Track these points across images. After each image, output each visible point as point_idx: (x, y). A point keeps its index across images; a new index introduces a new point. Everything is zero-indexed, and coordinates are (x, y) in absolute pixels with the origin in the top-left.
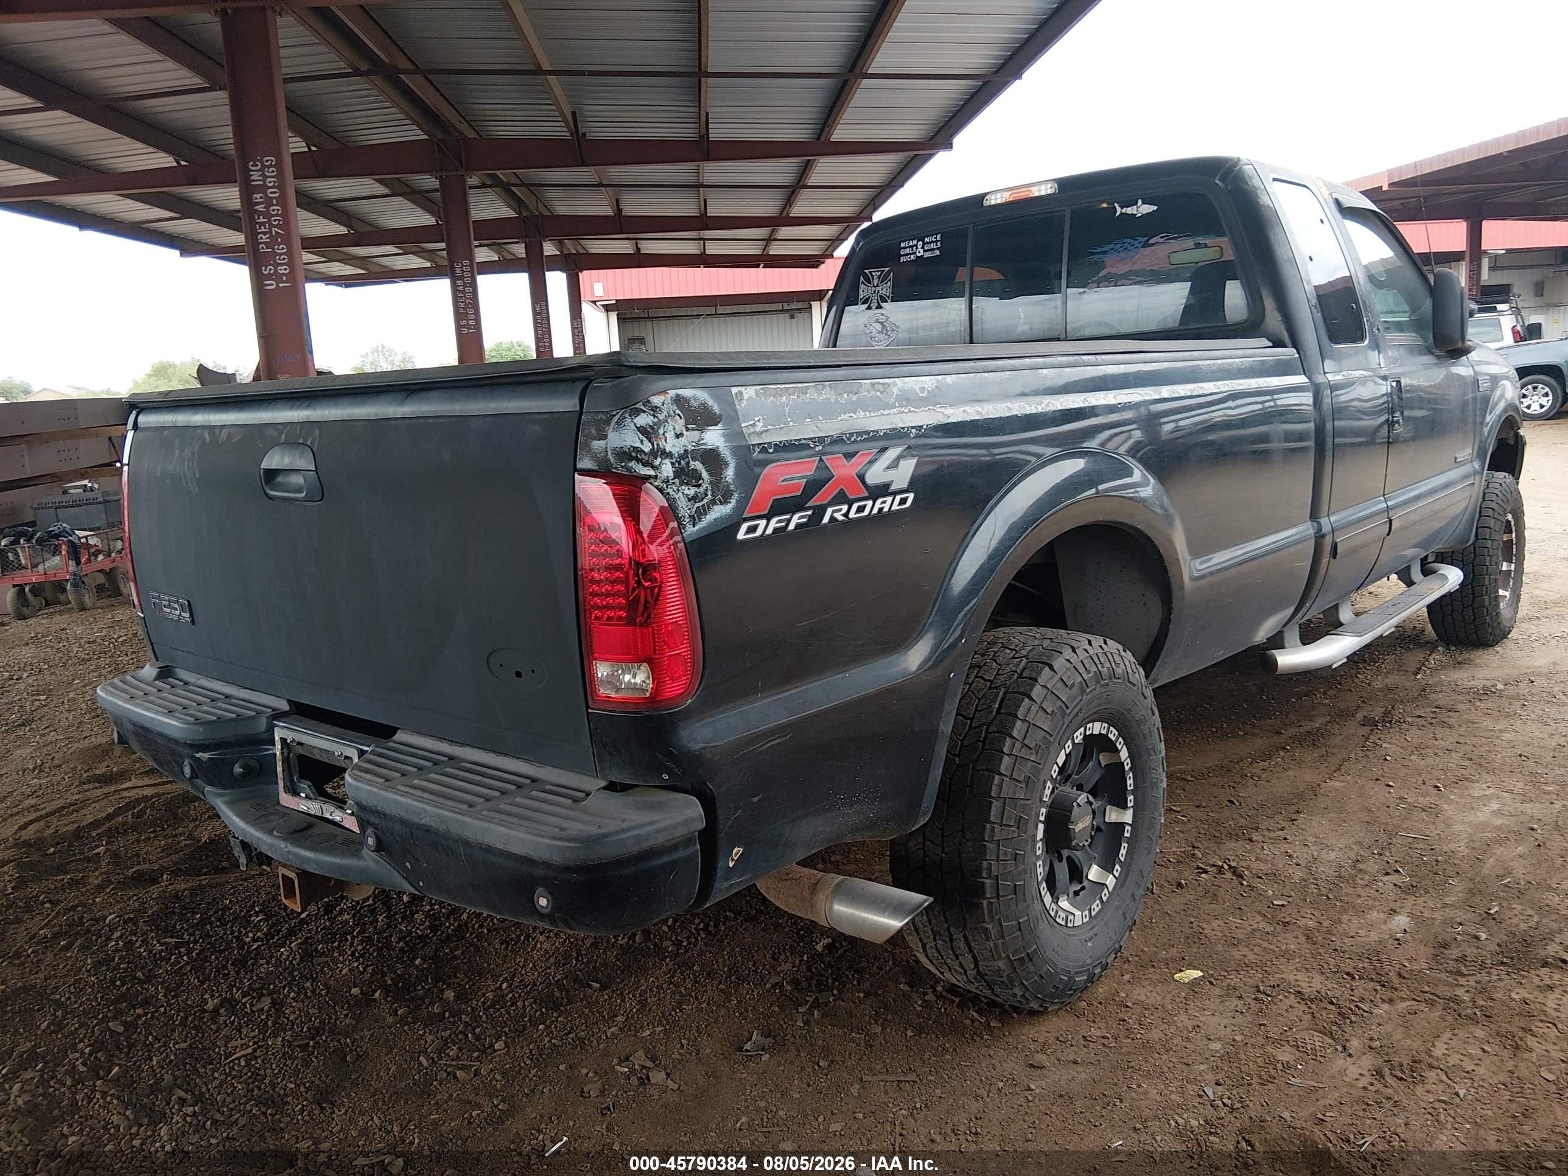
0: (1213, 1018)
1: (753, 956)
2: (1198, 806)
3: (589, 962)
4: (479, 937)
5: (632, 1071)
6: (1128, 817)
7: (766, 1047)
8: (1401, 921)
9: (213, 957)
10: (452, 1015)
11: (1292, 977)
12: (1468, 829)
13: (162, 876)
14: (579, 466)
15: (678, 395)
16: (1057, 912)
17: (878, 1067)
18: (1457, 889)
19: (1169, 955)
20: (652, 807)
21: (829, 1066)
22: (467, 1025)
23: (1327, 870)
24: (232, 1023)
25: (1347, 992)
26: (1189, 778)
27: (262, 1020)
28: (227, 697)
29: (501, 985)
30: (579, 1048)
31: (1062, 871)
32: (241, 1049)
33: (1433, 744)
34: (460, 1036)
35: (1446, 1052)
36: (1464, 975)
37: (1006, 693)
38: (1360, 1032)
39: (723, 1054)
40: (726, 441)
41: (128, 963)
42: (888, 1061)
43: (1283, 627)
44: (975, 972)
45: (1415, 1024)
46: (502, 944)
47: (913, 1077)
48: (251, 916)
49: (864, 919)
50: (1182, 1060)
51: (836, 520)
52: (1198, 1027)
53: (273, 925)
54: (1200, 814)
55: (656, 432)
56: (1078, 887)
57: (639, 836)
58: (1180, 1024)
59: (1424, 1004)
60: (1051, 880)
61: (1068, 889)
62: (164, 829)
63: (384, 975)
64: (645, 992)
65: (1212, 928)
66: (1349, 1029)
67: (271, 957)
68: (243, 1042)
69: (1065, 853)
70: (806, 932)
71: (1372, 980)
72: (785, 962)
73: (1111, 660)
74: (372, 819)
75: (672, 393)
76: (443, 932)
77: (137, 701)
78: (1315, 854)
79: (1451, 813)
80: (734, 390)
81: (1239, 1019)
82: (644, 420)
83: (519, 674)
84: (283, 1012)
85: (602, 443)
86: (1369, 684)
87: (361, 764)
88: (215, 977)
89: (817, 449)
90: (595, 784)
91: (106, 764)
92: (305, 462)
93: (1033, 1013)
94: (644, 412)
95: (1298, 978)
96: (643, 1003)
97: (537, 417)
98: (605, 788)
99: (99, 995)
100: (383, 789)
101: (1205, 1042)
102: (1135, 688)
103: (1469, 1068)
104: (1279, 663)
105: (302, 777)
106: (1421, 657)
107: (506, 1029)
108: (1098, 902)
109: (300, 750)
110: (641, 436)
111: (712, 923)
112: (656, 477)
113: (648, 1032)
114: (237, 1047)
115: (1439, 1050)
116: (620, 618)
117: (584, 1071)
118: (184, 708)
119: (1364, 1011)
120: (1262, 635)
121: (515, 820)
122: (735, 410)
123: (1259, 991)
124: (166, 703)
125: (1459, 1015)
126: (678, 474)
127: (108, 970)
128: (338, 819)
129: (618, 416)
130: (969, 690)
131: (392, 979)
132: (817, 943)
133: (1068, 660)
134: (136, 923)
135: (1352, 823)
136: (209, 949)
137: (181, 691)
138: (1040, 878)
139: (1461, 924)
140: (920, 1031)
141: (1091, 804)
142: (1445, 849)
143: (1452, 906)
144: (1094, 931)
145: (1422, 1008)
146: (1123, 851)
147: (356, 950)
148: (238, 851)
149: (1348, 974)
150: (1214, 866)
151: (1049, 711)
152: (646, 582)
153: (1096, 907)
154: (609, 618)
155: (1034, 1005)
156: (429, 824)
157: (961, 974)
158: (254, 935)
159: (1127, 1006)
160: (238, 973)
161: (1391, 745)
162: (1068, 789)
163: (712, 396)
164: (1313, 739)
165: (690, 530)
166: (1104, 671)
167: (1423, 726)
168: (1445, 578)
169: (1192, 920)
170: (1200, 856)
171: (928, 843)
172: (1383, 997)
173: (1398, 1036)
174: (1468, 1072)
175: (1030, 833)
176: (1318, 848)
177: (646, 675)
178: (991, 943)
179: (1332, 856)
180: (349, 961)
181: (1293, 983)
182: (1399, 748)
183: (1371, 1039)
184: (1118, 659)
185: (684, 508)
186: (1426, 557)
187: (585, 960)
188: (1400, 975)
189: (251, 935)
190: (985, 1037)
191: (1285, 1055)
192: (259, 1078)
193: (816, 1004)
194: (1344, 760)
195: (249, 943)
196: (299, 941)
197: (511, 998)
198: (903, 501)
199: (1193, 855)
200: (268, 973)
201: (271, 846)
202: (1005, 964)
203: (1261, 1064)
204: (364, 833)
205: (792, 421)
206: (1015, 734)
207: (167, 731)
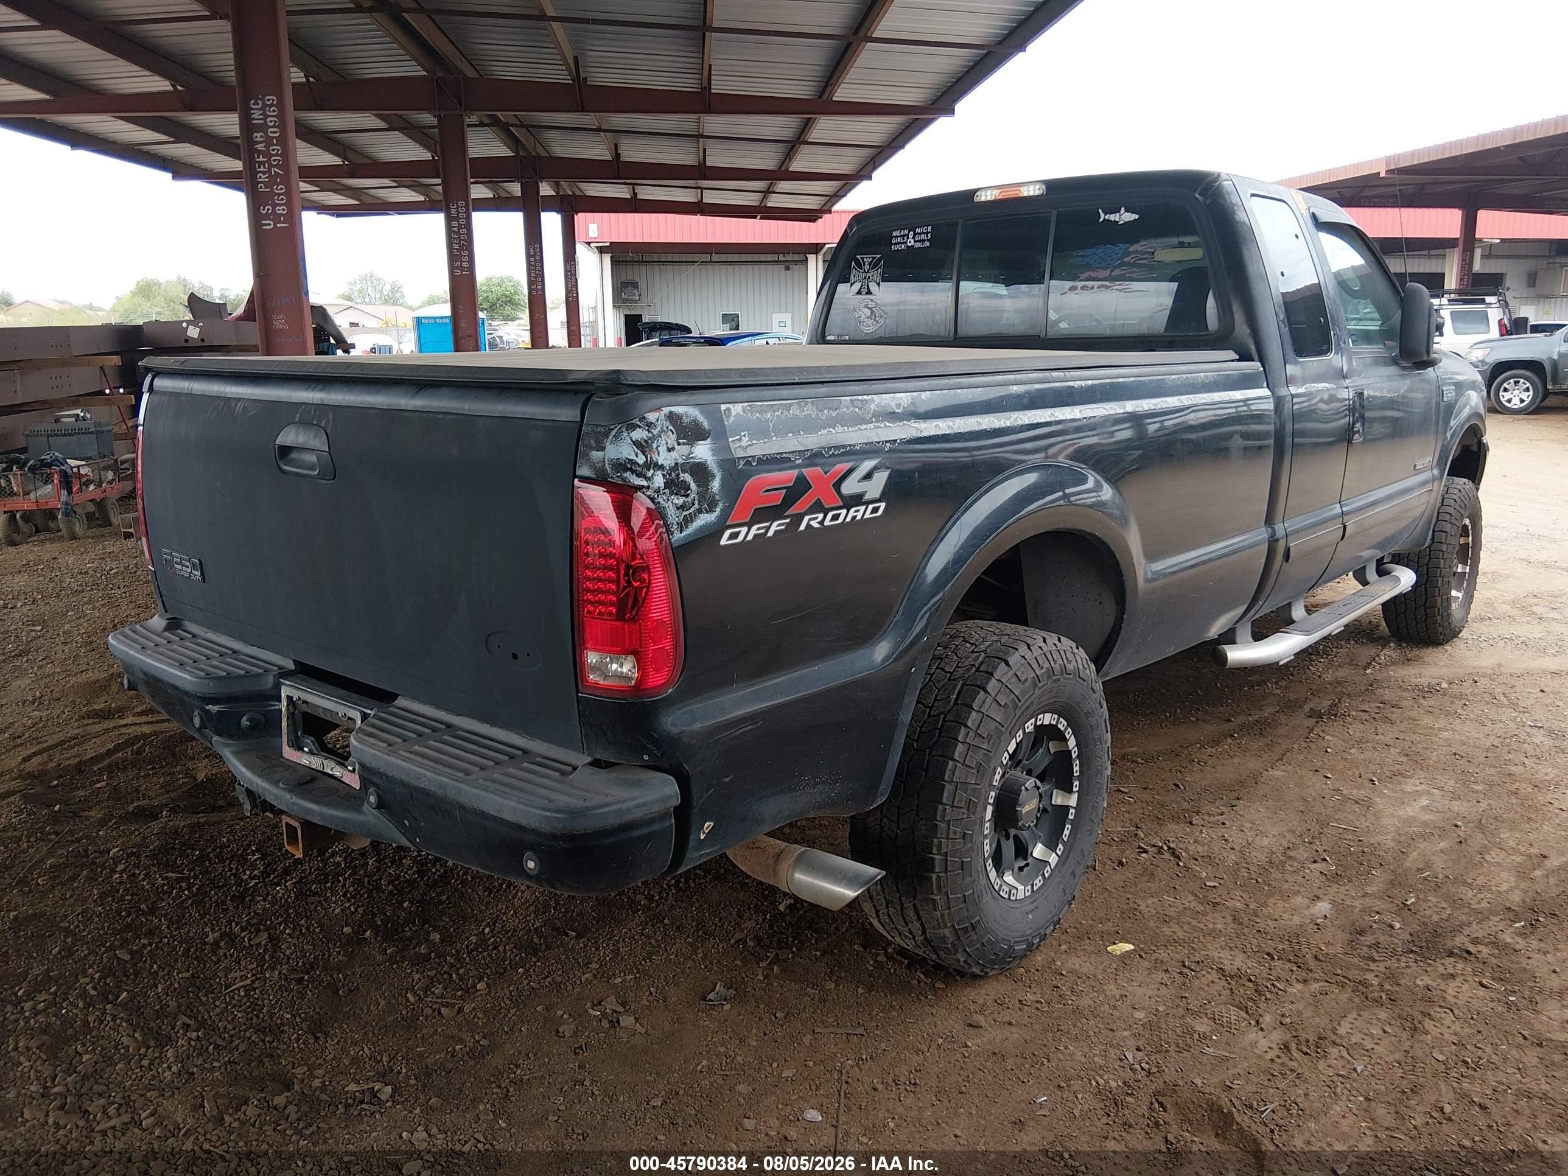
0: (1140, 989)
1: (720, 913)
2: (1145, 789)
3: (567, 911)
4: (464, 883)
5: (604, 1014)
6: (1073, 800)
7: (728, 997)
8: (1323, 907)
9: (213, 892)
10: (438, 956)
11: (1216, 955)
12: (1397, 823)
13: (161, 813)
14: (579, 473)
15: (671, 412)
16: (1001, 886)
17: (830, 1020)
18: (1379, 879)
19: (1105, 929)
20: (634, 784)
21: (785, 1017)
22: (452, 966)
23: (1259, 855)
24: (231, 956)
25: (1265, 971)
26: (1140, 760)
27: (260, 954)
28: (234, 652)
29: (483, 930)
30: (555, 991)
31: (1009, 848)
32: (240, 980)
33: (1374, 738)
34: (445, 976)
35: (1350, 1031)
36: (1375, 961)
37: (964, 685)
38: (1274, 1008)
39: (688, 1002)
40: (713, 455)
41: (133, 895)
42: (839, 1015)
43: (1237, 622)
44: (922, 938)
45: (1325, 1005)
46: (485, 891)
47: (861, 1031)
48: (248, 854)
49: (822, 888)
50: (1108, 1026)
51: (812, 527)
52: (1126, 996)
53: (269, 864)
54: (1145, 796)
55: (650, 446)
56: (1023, 863)
57: (620, 811)
58: (1109, 993)
59: (1336, 986)
60: (997, 858)
61: (1013, 865)
62: (161, 767)
63: (374, 915)
64: (618, 942)
65: (1147, 905)
66: (1263, 1006)
67: (267, 895)
68: (242, 973)
69: (1013, 832)
70: (770, 892)
71: (1290, 961)
72: (750, 920)
73: (1064, 657)
74: (374, 779)
75: (666, 410)
76: (429, 878)
77: (149, 652)
78: (1250, 839)
79: (1382, 806)
80: (723, 407)
81: (1163, 991)
82: (639, 434)
83: (515, 656)
84: (280, 947)
85: (600, 454)
86: (1320, 677)
87: (365, 727)
88: (215, 911)
89: (797, 462)
90: (582, 759)
91: (103, 699)
92: (319, 442)
93: (975, 977)
94: (640, 427)
95: (1222, 955)
96: (616, 952)
97: (541, 423)
98: (590, 764)
99: (106, 924)
100: (385, 753)
101: (1131, 1010)
102: (1085, 683)
103: (1369, 1047)
104: (1229, 658)
105: (306, 732)
106: (1372, 651)
107: (488, 971)
108: (1040, 878)
109: (304, 708)
110: (636, 450)
111: (682, 880)
112: (648, 487)
113: (619, 980)
114: (236, 978)
115: (1342, 1030)
116: (611, 614)
117: (559, 1013)
118: (195, 662)
119: (1280, 989)
120: (1214, 631)
121: (508, 790)
122: (724, 426)
123: (1184, 966)
124: (177, 656)
125: (1367, 998)
126: (667, 485)
127: (113, 901)
128: (338, 774)
129: (616, 430)
130: (930, 680)
131: (381, 920)
132: (780, 903)
133: (1023, 657)
134: (138, 857)
135: (1287, 812)
136: (208, 885)
137: (190, 644)
138: (986, 855)
139: (1378, 913)
140: (870, 989)
141: (1038, 788)
142: (1372, 841)
143: (1372, 895)
144: (1036, 904)
145: (1333, 989)
146: (1066, 832)
147: (348, 891)
148: (243, 798)
149: (1268, 954)
150: (1154, 846)
151: (1002, 703)
152: (636, 582)
153: (1038, 882)
154: (600, 613)
155: (976, 970)
156: (428, 788)
157: (910, 939)
158: (251, 873)
159: (1062, 974)
160: (237, 908)
161: (1333, 737)
162: (1018, 774)
163: (702, 413)
164: (1261, 728)
165: (678, 536)
166: (1056, 667)
167: (1366, 720)
168: (1398, 579)
169: (1129, 896)
170: (1142, 836)
171: (885, 819)
172: (1298, 977)
173: (1308, 1013)
174: (1367, 1050)
175: (978, 815)
176: (1253, 833)
177: (632, 665)
178: (938, 913)
179: (1266, 842)
180: (342, 901)
181: (1217, 959)
182: (1340, 741)
183: (1283, 1016)
184: (1070, 656)
185: (673, 516)
186: (1383, 558)
187: (563, 910)
188: (1316, 958)
189: (248, 873)
190: (930, 997)
191: (1202, 1026)
192: (257, 1008)
193: (777, 960)
194: (1288, 750)
195: (246, 880)
196: (294, 880)
197: (493, 943)
198: (875, 510)
199: (1136, 835)
200: (264, 909)
201: (276, 797)
202: (951, 932)
203: (1179, 1033)
204: (367, 791)
205: (775, 436)
206: (969, 724)
207: (178, 683)
